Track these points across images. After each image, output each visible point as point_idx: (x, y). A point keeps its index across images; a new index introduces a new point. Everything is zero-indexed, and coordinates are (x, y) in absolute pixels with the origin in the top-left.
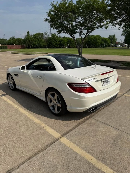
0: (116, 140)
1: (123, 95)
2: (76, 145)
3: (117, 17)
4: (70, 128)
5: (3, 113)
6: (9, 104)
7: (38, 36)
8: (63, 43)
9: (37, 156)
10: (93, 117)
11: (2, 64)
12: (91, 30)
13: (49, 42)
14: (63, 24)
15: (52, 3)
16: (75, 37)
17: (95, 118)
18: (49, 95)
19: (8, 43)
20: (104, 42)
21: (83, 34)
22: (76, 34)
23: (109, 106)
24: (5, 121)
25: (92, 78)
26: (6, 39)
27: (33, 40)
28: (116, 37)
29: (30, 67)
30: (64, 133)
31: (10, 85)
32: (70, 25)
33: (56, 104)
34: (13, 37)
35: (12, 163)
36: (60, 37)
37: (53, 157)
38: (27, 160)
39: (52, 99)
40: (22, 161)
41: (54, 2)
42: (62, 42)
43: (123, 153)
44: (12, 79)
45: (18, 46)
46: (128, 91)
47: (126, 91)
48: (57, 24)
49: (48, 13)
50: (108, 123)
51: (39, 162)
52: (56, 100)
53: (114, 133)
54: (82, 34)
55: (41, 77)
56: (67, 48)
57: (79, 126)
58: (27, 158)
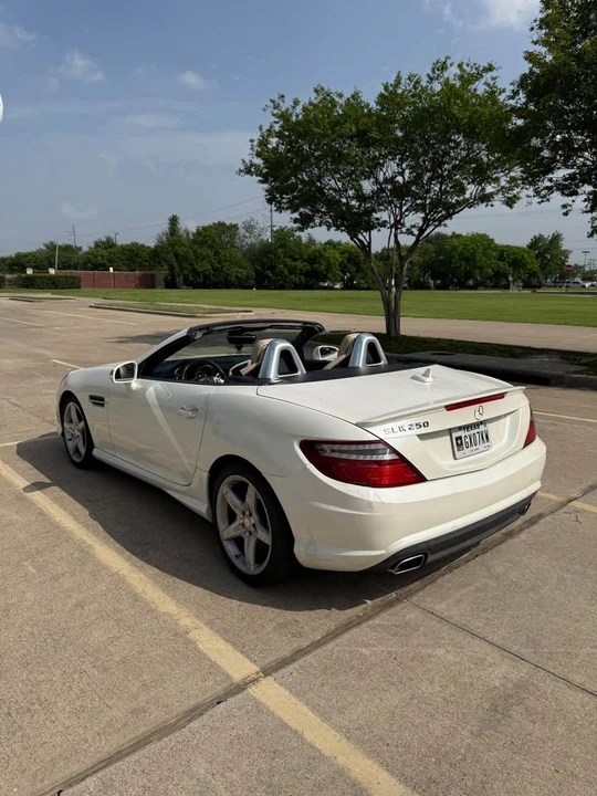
0: (501, 705)
1: (563, 505)
2: (321, 715)
3: (553, 160)
4: (305, 643)
5: (25, 563)
6: (56, 526)
7: (217, 237)
8: (323, 267)
9: (144, 752)
10: (416, 598)
11: (48, 353)
12: (444, 213)
13: (263, 265)
14: (320, 190)
15: (272, 101)
16: (369, 243)
17: (424, 601)
18: (225, 490)
19: (85, 264)
20: (511, 264)
21: (404, 230)
22: (374, 232)
23: (494, 551)
24: (28, 595)
25: (405, 423)
26: (78, 245)
27: (195, 252)
28: (565, 246)
29: (157, 370)
30: (271, 659)
31: (70, 444)
32: (351, 193)
33: (252, 529)
34: (109, 239)
35: (35, 776)
36: (311, 241)
37: (211, 762)
38: (96, 768)
39: (236, 507)
40: (76, 768)
41: (283, 96)
42: (321, 264)
43: (527, 765)
44: (81, 416)
45: (127, 275)
46: (592, 488)
47: (585, 486)
48: (292, 188)
49: (255, 143)
50: (477, 625)
51: (145, 781)
52: (251, 515)
53: (501, 672)
54: (402, 232)
55: (195, 410)
56: (342, 289)
57: (346, 636)
58: (98, 757)
